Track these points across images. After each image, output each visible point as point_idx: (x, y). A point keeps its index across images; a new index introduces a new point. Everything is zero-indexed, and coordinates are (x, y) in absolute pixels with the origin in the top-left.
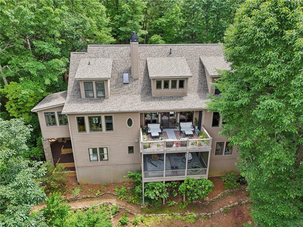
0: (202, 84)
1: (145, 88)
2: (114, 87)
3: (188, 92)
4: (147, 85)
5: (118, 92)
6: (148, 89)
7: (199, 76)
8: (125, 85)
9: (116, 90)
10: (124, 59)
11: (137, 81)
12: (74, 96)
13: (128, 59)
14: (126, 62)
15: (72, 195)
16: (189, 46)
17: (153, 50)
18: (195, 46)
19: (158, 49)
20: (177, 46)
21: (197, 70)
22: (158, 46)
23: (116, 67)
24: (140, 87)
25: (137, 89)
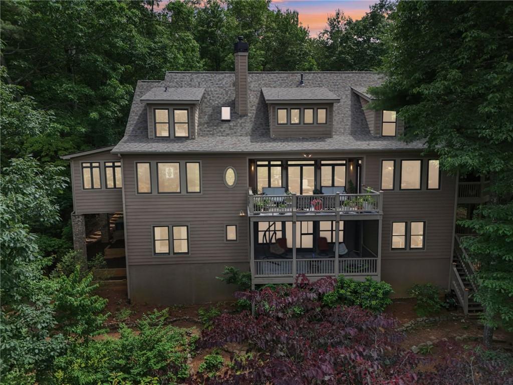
0: (357, 123)
1: (259, 127)
2: (206, 126)
3: (334, 133)
4: (261, 124)
5: (211, 133)
6: (264, 129)
7: (352, 112)
8: (224, 122)
9: (208, 129)
10: (224, 90)
11: (245, 118)
12: (136, 136)
13: (230, 90)
14: (227, 93)
15: (114, 319)
16: (333, 74)
17: (272, 79)
18: (343, 74)
19: (281, 77)
20: (312, 74)
21: (348, 105)
22: (280, 74)
23: (210, 99)
24: (249, 126)
25: (244, 129)
